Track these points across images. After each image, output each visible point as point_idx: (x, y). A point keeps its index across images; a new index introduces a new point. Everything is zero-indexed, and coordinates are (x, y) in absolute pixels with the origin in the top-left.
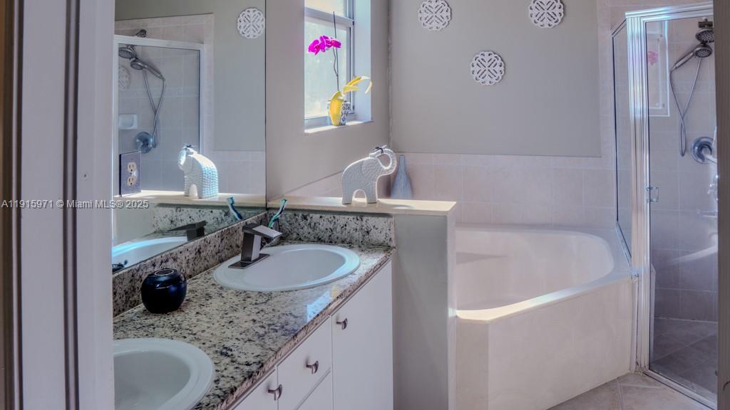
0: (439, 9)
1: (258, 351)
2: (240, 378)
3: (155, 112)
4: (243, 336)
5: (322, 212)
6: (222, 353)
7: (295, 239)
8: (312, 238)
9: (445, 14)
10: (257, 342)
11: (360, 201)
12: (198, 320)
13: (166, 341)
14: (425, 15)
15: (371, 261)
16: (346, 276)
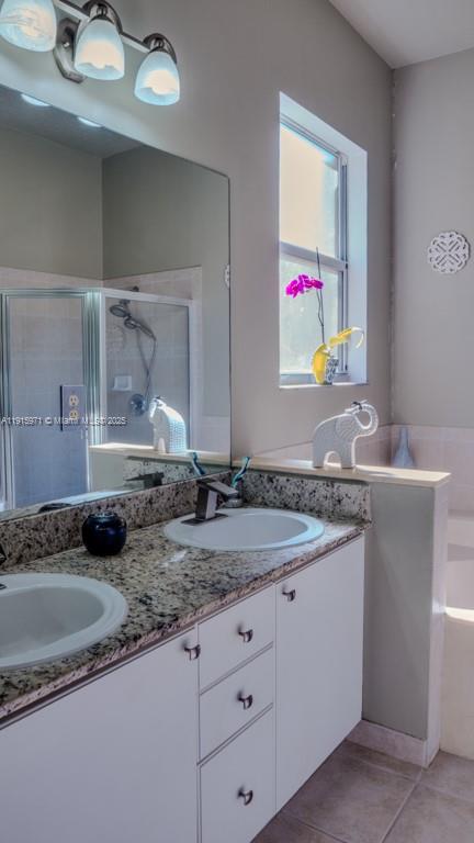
0: (454, 245)
1: (177, 604)
2: (148, 626)
3: (148, 373)
4: (169, 588)
5: (289, 474)
6: (141, 601)
7: (261, 504)
8: (278, 504)
9: (461, 252)
10: (181, 596)
11: (332, 465)
12: (132, 567)
13: (93, 581)
14: (436, 255)
15: (338, 532)
16: (302, 544)
